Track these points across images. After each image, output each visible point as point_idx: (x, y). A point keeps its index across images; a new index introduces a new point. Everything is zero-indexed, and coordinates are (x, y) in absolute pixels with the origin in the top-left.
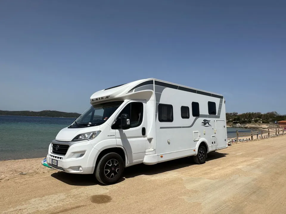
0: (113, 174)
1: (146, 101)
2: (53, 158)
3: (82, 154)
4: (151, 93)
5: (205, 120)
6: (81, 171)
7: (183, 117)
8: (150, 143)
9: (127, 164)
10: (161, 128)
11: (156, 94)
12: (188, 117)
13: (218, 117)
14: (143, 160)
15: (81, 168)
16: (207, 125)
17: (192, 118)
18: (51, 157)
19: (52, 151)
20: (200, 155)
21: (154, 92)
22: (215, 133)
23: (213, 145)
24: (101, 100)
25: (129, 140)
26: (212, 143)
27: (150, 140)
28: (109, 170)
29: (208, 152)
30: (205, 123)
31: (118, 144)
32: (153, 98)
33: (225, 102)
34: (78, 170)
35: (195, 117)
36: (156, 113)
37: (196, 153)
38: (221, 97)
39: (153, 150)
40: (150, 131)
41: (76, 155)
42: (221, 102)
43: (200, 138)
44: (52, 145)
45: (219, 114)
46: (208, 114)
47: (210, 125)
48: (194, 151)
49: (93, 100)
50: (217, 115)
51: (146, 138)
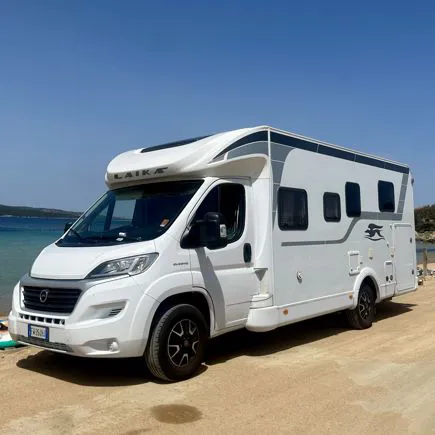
0: (186, 355)
1: (251, 180)
2: (30, 321)
3: (114, 309)
4: (264, 161)
5: (372, 226)
6: (114, 350)
7: (328, 218)
8: (260, 279)
9: (215, 331)
10: (284, 244)
11: (274, 165)
12: (337, 219)
13: (399, 217)
14: (246, 321)
15: (114, 344)
16: (376, 236)
17: (346, 220)
18: (24, 320)
19: (23, 305)
20: (361, 308)
21: (269, 159)
22: (392, 256)
23: (388, 284)
24: (141, 177)
25: (218, 273)
26: (387, 279)
27: (261, 273)
28: (178, 346)
29: (377, 301)
30: (373, 231)
31: (196, 283)
32: (267, 173)
33: (413, 181)
34: (108, 349)
35: (351, 219)
36: (274, 209)
37: (354, 302)
38: (405, 171)
39: (267, 296)
40: (261, 251)
41: (101, 312)
42: (405, 181)
43: (361, 268)
44: (23, 289)
45: (401, 210)
46: (378, 211)
47: (382, 237)
48: (351, 297)
49: (116, 176)
50: (396, 212)
51: (251, 270)
